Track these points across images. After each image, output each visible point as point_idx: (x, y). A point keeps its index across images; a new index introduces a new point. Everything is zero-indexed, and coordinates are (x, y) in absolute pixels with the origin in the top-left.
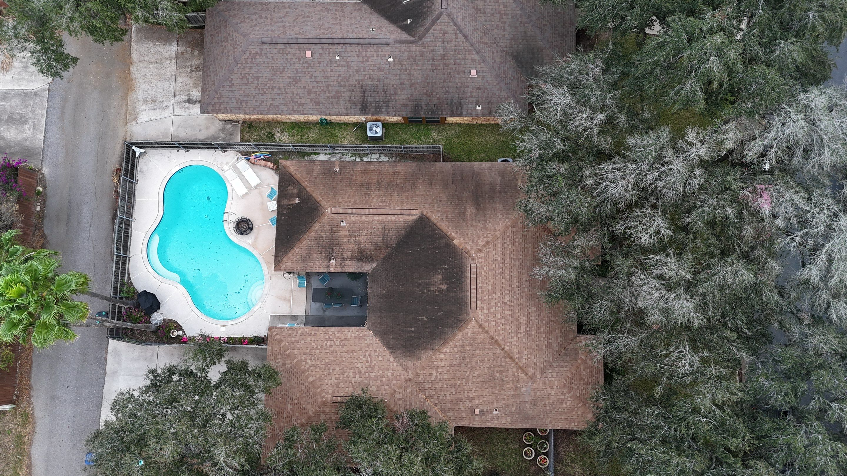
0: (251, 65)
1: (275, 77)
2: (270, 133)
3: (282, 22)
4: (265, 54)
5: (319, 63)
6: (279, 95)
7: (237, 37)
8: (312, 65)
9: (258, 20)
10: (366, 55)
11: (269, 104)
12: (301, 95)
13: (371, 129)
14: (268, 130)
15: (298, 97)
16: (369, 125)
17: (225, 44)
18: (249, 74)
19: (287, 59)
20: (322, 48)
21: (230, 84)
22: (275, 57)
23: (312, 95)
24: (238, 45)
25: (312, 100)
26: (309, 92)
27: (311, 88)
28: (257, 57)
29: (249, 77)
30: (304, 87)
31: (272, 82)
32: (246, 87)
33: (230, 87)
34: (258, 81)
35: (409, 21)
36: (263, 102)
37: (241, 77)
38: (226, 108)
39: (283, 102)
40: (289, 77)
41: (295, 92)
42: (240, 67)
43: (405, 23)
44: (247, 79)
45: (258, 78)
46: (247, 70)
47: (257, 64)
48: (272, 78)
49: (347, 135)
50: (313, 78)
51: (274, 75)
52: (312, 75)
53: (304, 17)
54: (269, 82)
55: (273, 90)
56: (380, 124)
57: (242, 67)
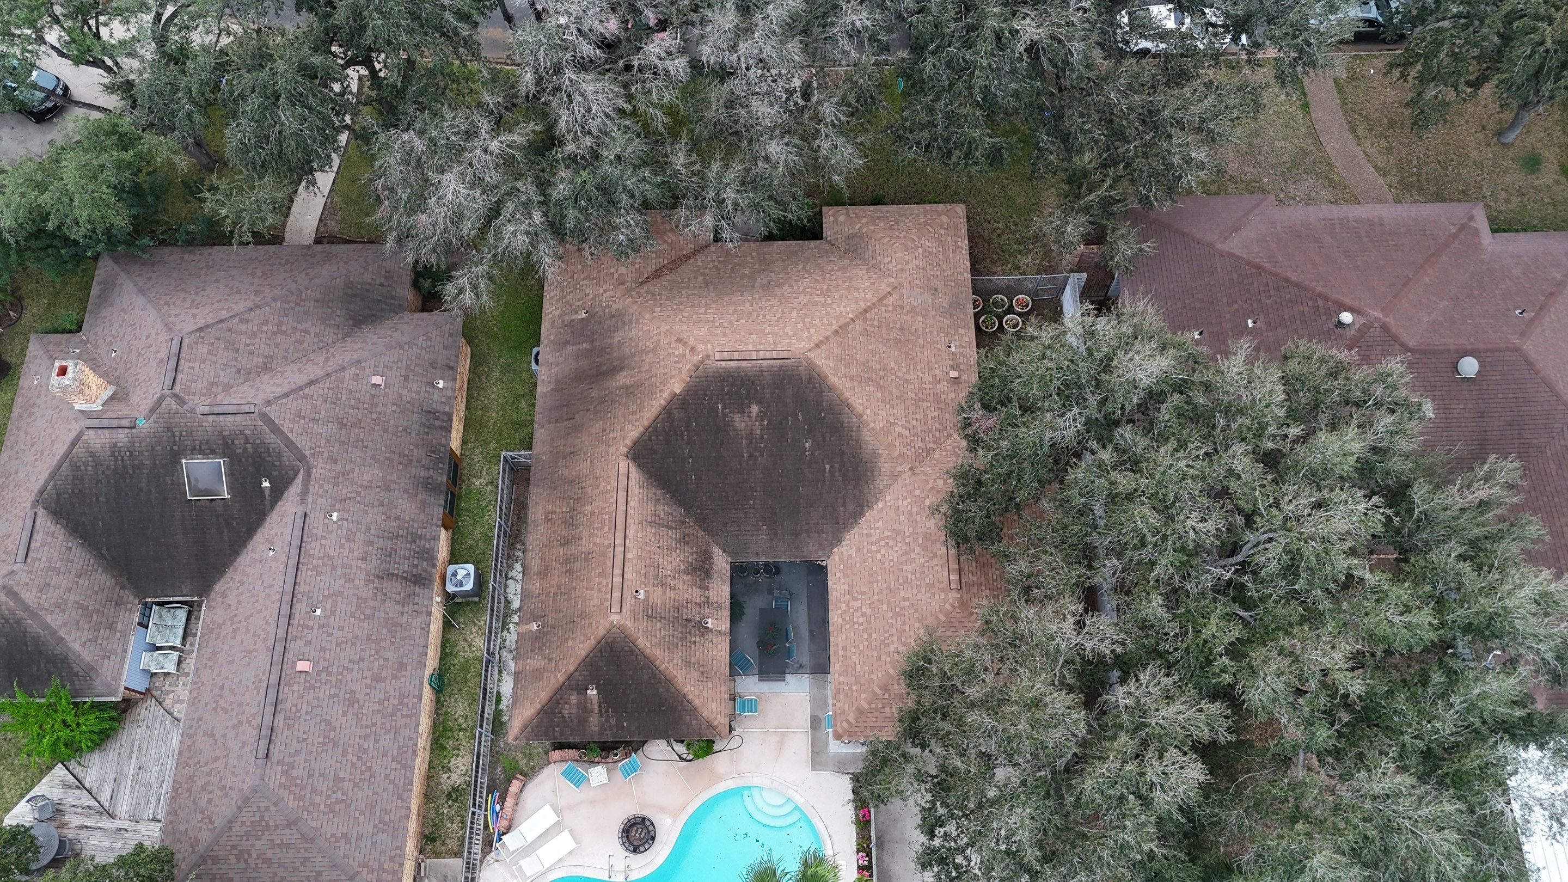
0: (309, 788)
1: (341, 742)
2: (449, 795)
3: (224, 736)
4: (291, 755)
5: (323, 649)
6: (377, 741)
7: (243, 823)
8: (326, 664)
9: (210, 788)
10: (319, 558)
11: (394, 765)
12: (382, 696)
13: (461, 584)
14: (443, 799)
15: (386, 703)
16: (450, 588)
17: (254, 856)
18: (328, 797)
19: (307, 713)
20: (295, 638)
21: (343, 841)
22: (301, 736)
23: (384, 675)
24: (262, 817)
25: (394, 677)
26: (378, 679)
27: (369, 674)
28: (294, 773)
29: (334, 796)
30: (367, 686)
31: (350, 750)
32: (353, 807)
33: (348, 841)
34: (342, 780)
35: (266, 484)
36: (387, 777)
37: (331, 815)
38: (392, 859)
39: (392, 735)
40: (344, 714)
41: (376, 707)
42: (310, 813)
43: (267, 493)
44: (338, 802)
45: (338, 779)
46: (317, 799)
47: (310, 776)
48: (341, 748)
49: (466, 640)
50: (351, 666)
51: (335, 745)
52: (345, 668)
53: (221, 696)
54: (349, 757)
55: (365, 751)
56: (452, 568)
57: (311, 808)
